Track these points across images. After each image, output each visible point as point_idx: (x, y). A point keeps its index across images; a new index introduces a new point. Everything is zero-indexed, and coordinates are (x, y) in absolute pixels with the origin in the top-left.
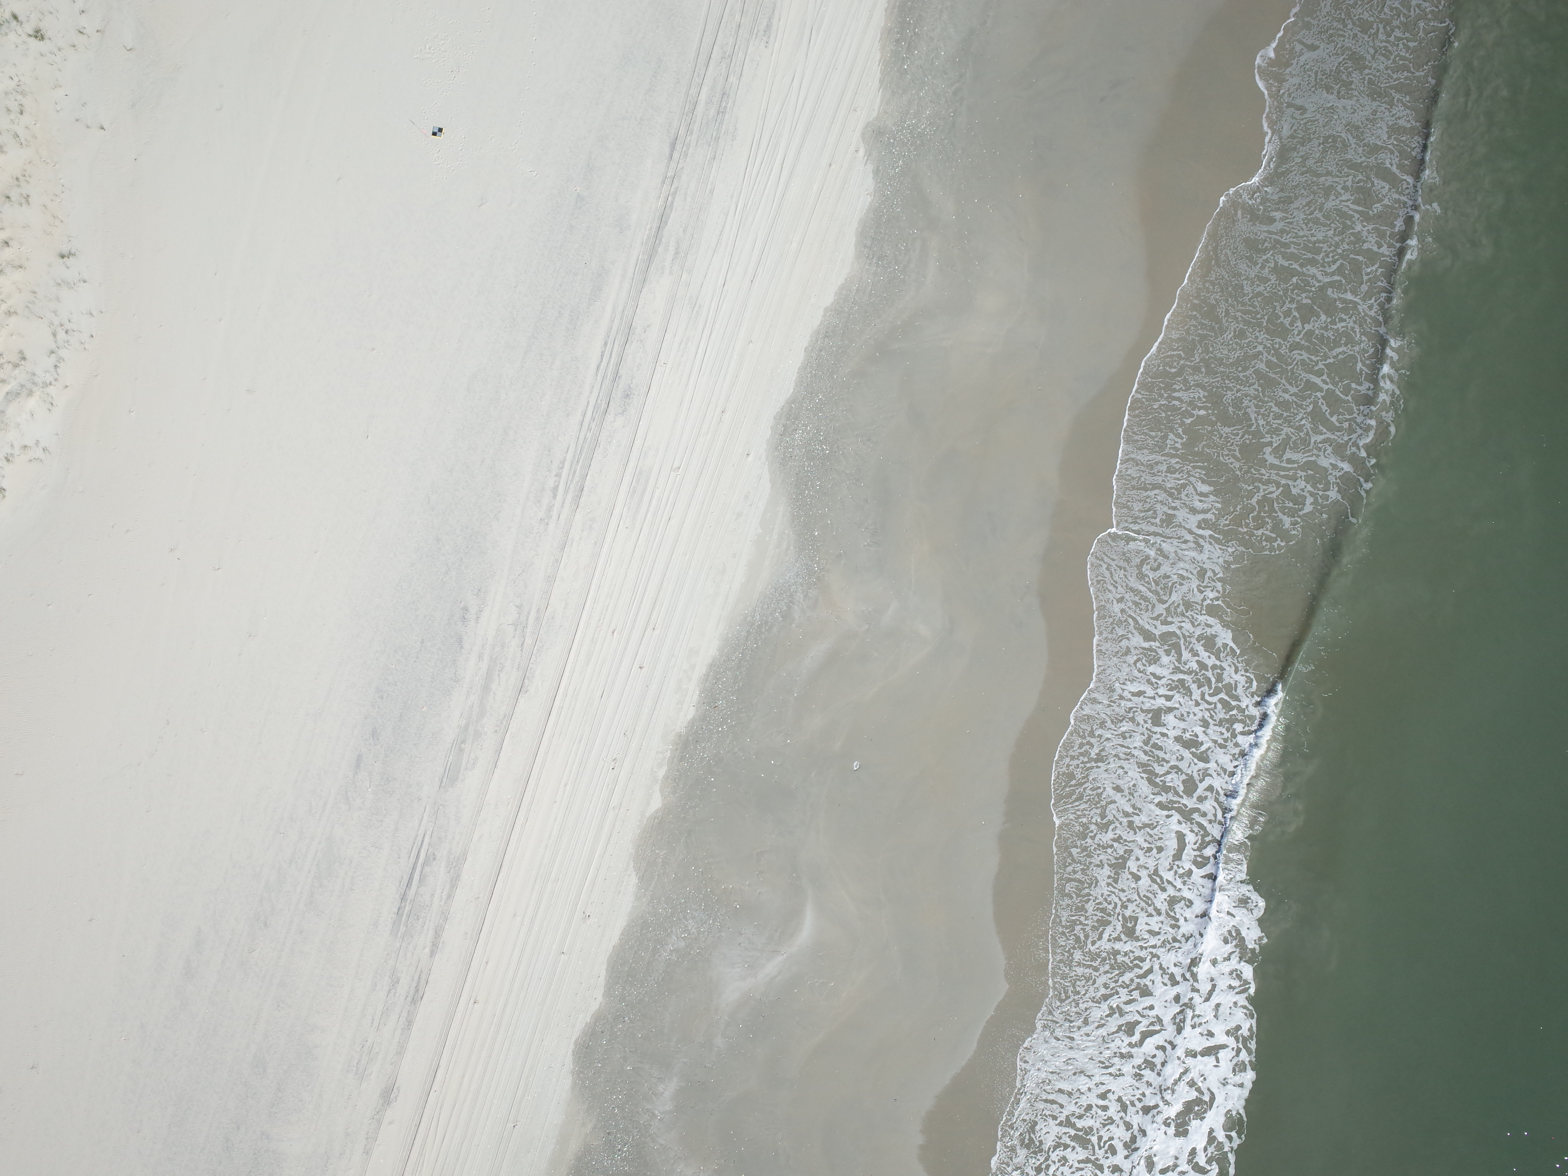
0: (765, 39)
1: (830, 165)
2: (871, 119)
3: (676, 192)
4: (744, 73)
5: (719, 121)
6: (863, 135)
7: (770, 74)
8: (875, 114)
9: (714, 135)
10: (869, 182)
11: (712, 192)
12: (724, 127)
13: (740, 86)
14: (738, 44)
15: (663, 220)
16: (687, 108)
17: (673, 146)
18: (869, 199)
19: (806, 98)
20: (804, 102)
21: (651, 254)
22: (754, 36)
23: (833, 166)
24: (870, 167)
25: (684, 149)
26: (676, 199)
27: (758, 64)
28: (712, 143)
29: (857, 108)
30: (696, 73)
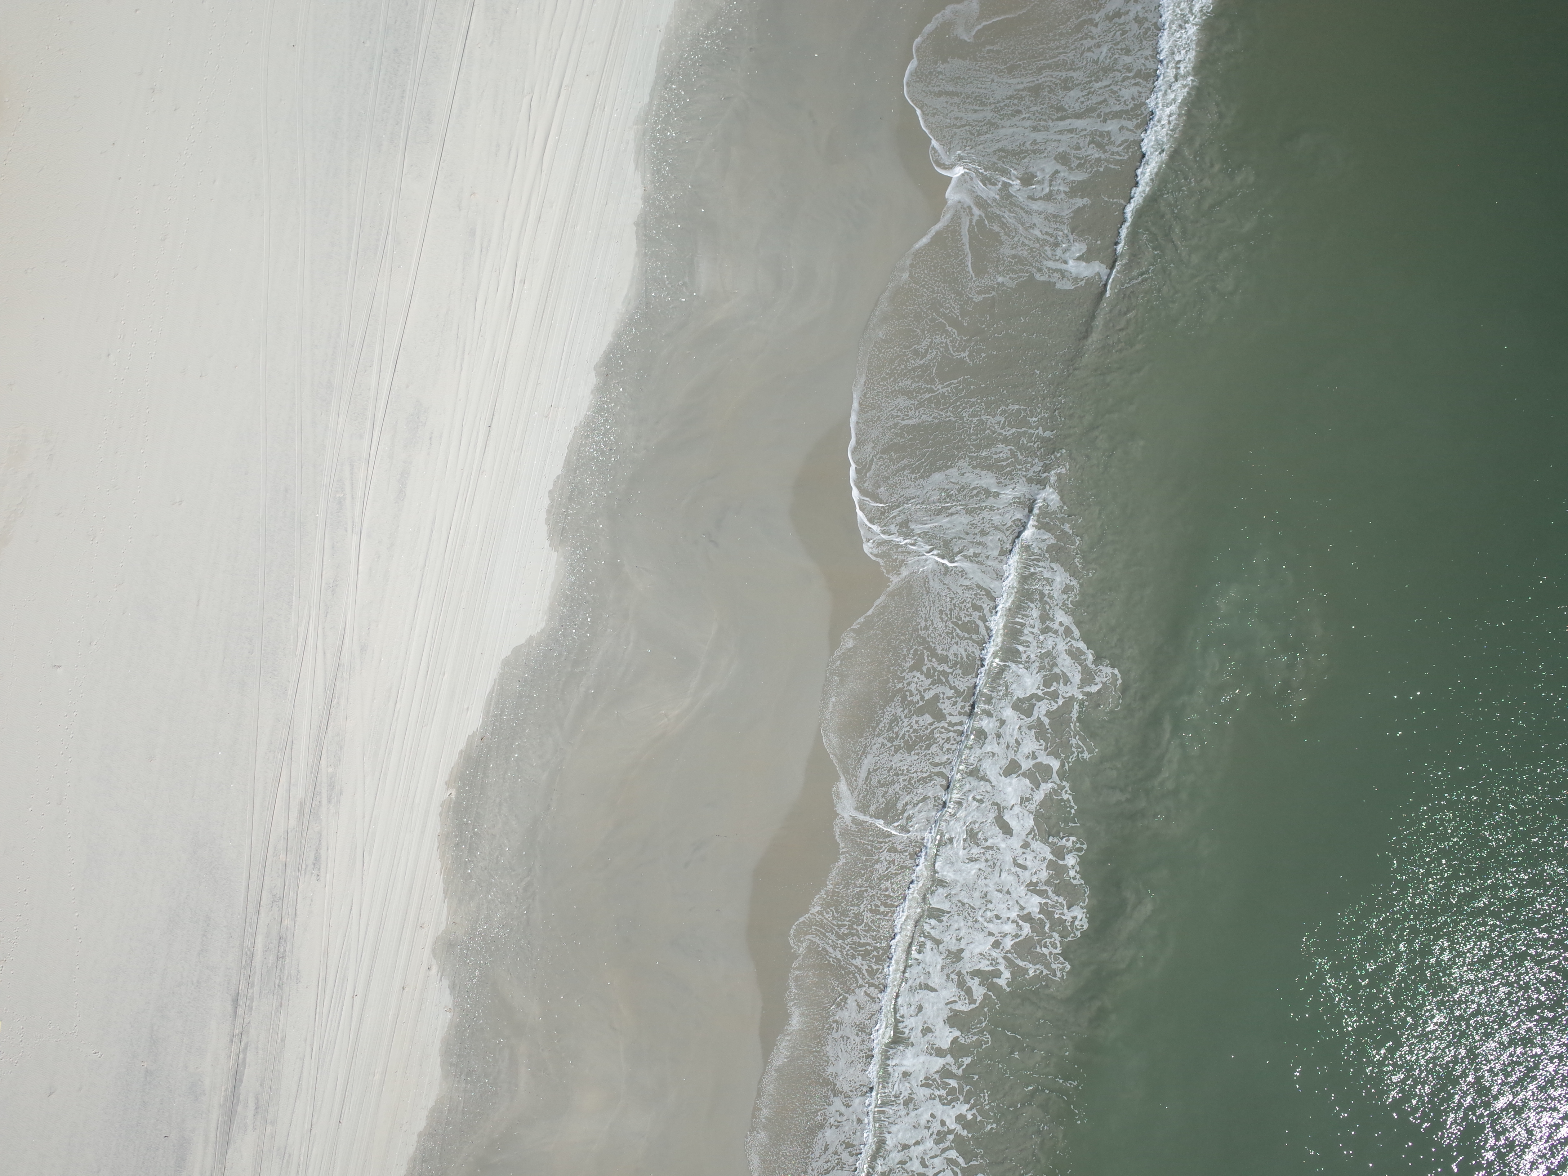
0: (315, 872)
1: (403, 988)
2: (440, 932)
3: (247, 1048)
4: (298, 913)
5: (279, 967)
6: (434, 951)
7: (326, 907)
8: (443, 927)
9: (277, 982)
10: (447, 999)
11: (283, 1040)
12: (286, 972)
13: (296, 927)
14: (287, 884)
15: (237, 1077)
16: (244, 963)
17: (235, 1002)
18: (449, 1015)
19: (368, 925)
20: (367, 928)
21: (230, 1113)
22: (303, 872)
23: (406, 990)
24: (446, 983)
25: (248, 1002)
26: (248, 1054)
27: (312, 900)
28: (276, 991)
29: (423, 924)
30: (247, 924)
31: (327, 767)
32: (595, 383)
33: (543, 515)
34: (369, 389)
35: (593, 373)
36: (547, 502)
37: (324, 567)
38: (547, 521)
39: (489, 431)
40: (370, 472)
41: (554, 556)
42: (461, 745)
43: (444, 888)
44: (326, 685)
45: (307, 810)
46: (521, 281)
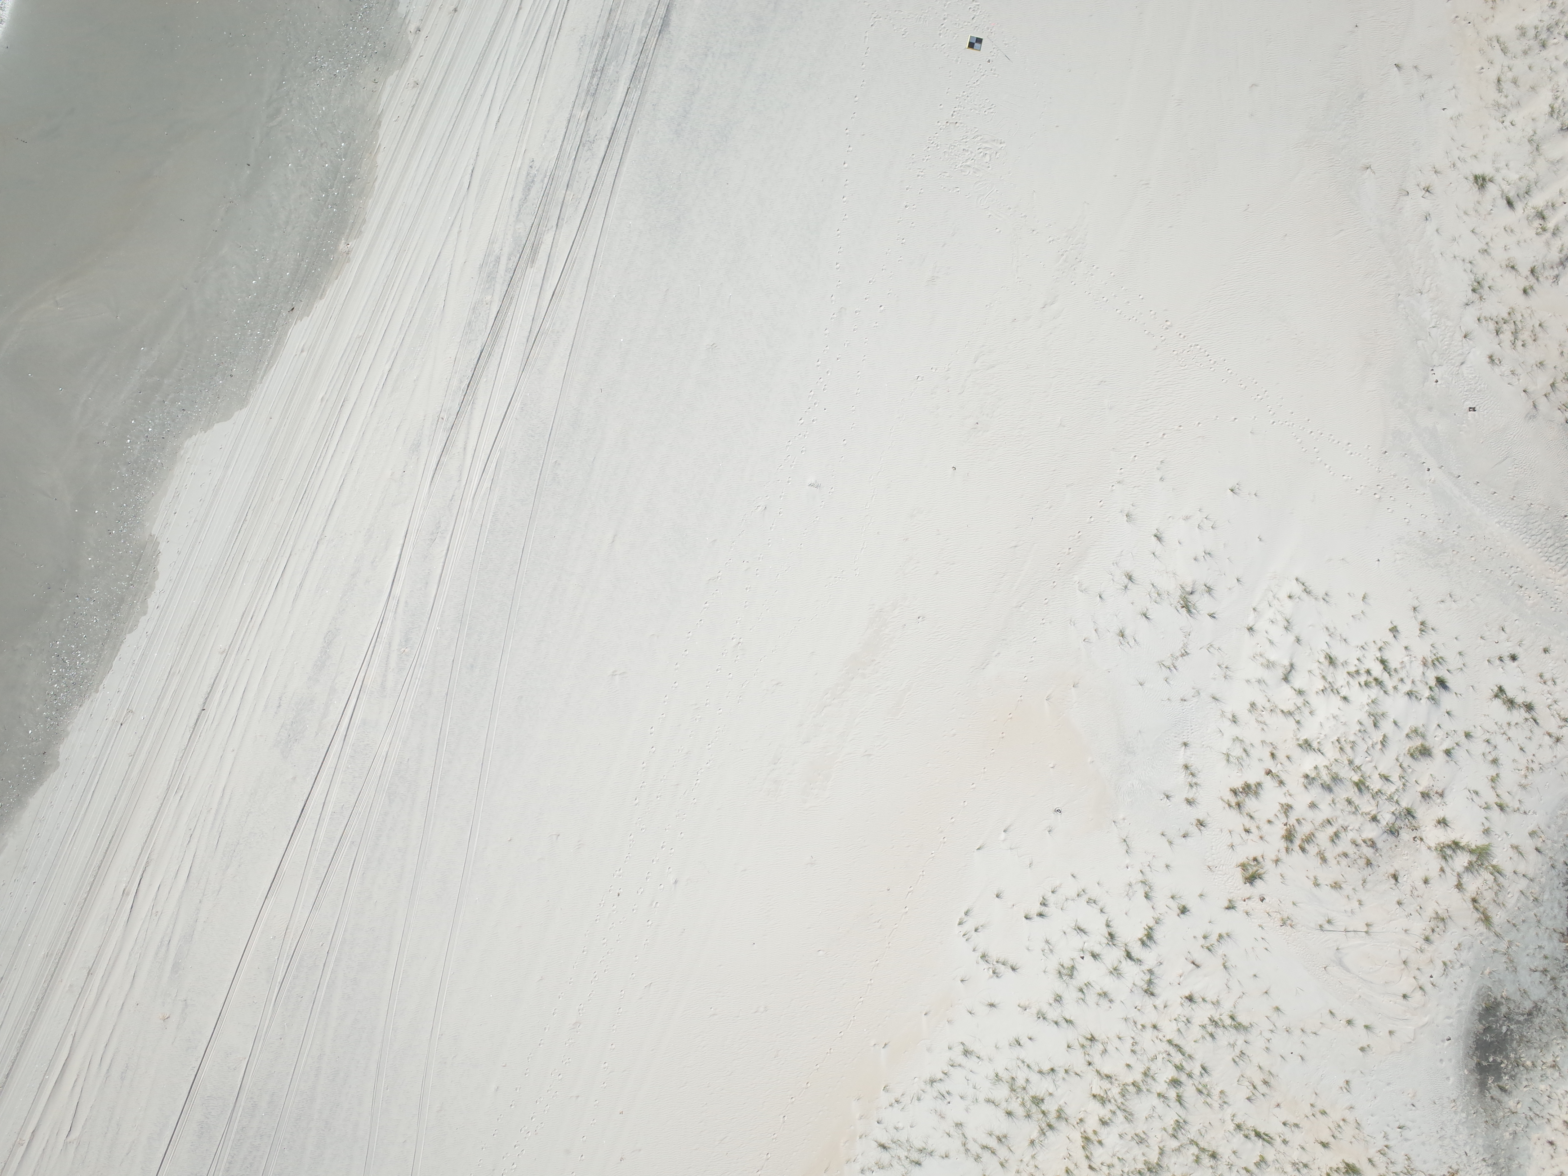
0: (534, 171)
1: (455, 10)
2: (396, 72)
4: (565, 123)
5: (602, 60)
6: (409, 52)
7: (530, 125)
8: (391, 79)
9: (609, 40)
12: (596, 52)
13: (571, 106)
14: (571, 162)
16: (645, 71)
17: (666, 22)
19: (483, 96)
20: (485, 91)
22: (548, 174)
23: (453, 7)
24: (402, 9)
25: (650, 20)
27: (545, 137)
28: (614, 29)
29: (414, 87)
30: (630, 118)
31: (491, 302)
32: (62, 746)
33: (159, 584)
34: (342, 783)
35: (61, 759)
36: (152, 602)
37: (443, 560)
38: (156, 577)
39: (205, 703)
40: (362, 675)
41: (155, 530)
42: (320, 306)
43: (379, 128)
44: (472, 408)
45: (528, 250)
46: (128, 894)
